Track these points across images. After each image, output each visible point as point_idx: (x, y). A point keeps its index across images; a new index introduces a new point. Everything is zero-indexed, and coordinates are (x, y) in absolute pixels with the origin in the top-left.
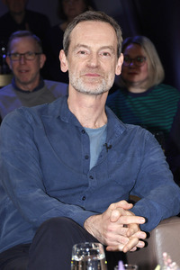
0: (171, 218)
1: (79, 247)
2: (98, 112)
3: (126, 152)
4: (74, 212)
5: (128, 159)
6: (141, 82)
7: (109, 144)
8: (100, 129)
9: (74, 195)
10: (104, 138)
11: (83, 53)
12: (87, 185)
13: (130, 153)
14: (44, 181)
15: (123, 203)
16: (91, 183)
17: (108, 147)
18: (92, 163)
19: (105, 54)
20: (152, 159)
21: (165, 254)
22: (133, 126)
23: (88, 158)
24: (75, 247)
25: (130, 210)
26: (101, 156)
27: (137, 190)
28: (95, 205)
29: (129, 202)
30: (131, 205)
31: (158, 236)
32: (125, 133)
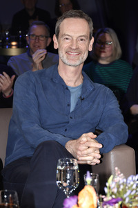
0: (121, 145)
1: (62, 160)
2: (77, 76)
3: (94, 102)
4: (59, 138)
5: (95, 106)
6: (107, 57)
7: (82, 97)
8: (78, 87)
9: (59, 127)
10: (80, 93)
11: (67, 39)
12: (68, 122)
13: (96, 103)
14: (40, 120)
15: (91, 134)
16: (70, 121)
17: (82, 99)
18: (72, 109)
19: (82, 40)
20: (111, 107)
21: (116, 168)
22: (99, 85)
23: (69, 105)
24: (59, 160)
25: (95, 139)
26: (77, 105)
27: (100, 126)
28: (72, 135)
29: (95, 134)
30: (95, 136)
31: (113, 156)
32: (94, 90)
